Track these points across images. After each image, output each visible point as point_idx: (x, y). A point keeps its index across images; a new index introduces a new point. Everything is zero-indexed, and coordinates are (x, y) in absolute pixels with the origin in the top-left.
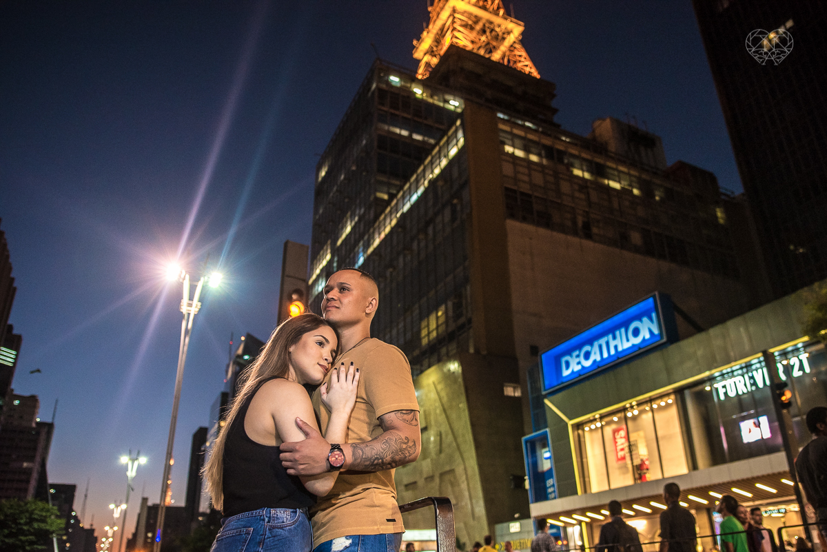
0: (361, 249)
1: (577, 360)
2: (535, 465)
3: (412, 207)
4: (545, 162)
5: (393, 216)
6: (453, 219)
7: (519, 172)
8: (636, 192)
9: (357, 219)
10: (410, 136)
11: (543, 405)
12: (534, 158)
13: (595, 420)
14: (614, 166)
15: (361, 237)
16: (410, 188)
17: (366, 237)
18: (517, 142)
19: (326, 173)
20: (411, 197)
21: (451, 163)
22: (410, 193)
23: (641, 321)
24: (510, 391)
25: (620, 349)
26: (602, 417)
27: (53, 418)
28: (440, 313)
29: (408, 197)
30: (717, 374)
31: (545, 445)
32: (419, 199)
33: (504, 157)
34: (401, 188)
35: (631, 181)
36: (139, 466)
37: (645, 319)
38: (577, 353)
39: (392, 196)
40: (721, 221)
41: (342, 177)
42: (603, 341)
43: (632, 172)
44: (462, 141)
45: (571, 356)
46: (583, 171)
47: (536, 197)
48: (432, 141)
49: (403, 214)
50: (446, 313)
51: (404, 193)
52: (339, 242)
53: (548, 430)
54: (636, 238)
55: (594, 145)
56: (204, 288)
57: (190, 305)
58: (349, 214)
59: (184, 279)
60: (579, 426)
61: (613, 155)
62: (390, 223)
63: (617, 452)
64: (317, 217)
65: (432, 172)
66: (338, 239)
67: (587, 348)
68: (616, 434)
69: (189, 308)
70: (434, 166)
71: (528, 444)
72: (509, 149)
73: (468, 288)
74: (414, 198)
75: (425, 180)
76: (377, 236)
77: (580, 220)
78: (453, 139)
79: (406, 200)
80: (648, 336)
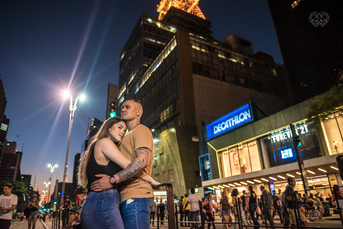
0: (138, 85)
1: (220, 127)
2: (204, 167)
3: (157, 69)
4: (207, 52)
5: (150, 73)
6: (173, 74)
7: (198, 56)
8: (242, 63)
9: (136, 74)
10: (156, 42)
11: (207, 144)
12: (203, 50)
13: (226, 150)
14: (234, 53)
15: (137, 81)
16: (156, 62)
17: (139, 81)
18: (197, 44)
19: (124, 56)
20: (156, 66)
21: (172, 52)
22: (156, 64)
23: (244, 113)
24: (194, 139)
25: (236, 123)
26: (229, 149)
27: (22, 150)
28: (168, 110)
29: (155, 66)
30: (272, 133)
31: (207, 160)
32: (160, 66)
33: (192, 50)
34: (153, 62)
35: (241, 59)
36: (55, 168)
37: (245, 112)
38: (219, 125)
39: (149, 65)
40: (275, 74)
41: (130, 58)
42: (229, 120)
43: (241, 56)
44: (176, 44)
45: (217, 126)
46: (222, 55)
47: (204, 65)
48: (164, 44)
49: (153, 72)
50: (170, 110)
51: (154, 64)
52: (129, 83)
53: (208, 154)
54: (242, 81)
55: (226, 46)
56: (78, 101)
57: (73, 107)
58: (133, 72)
59: (70, 98)
60: (220, 152)
61: (233, 49)
62: (148, 76)
63: (235, 162)
64: (121, 73)
65: (164, 56)
66: (129, 82)
67: (223, 123)
68: (234, 155)
69: (73, 109)
70: (165, 54)
71: (201, 159)
72: (194, 47)
73: (178, 100)
74: (158, 66)
75: (162, 59)
76: (143, 80)
77: (221, 74)
78: (172, 44)
79: (154, 67)
80: (246, 118)
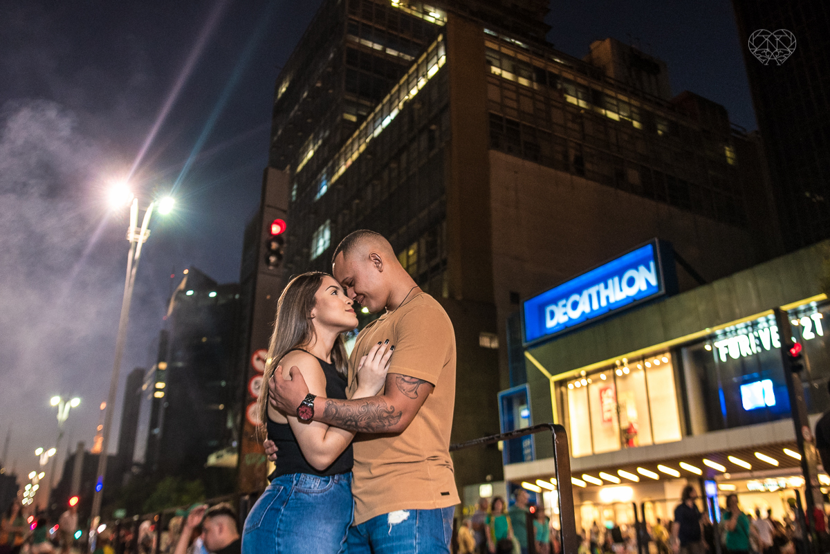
0: (324, 177)
1: (564, 310)
2: (511, 423)
3: (384, 131)
4: (535, 86)
5: (362, 141)
6: (431, 147)
7: (506, 97)
8: (636, 124)
9: (320, 142)
10: (384, 50)
11: (524, 358)
12: (524, 82)
13: (580, 377)
14: (613, 94)
15: (325, 163)
16: (382, 109)
17: (330, 164)
18: (506, 63)
19: (287, 89)
20: (383, 121)
21: (430, 83)
22: (382, 116)
23: (637, 270)
24: (486, 342)
25: (612, 300)
26: (588, 374)
28: (411, 252)
29: (380, 120)
30: (718, 332)
31: (523, 401)
32: (393, 122)
33: (490, 79)
34: (372, 109)
35: (632, 112)
36: (71, 408)
37: (642, 268)
38: (563, 302)
39: (361, 119)
40: (730, 161)
41: (305, 94)
42: (593, 291)
43: (633, 102)
44: (443, 60)
45: (556, 304)
46: (578, 98)
47: (524, 125)
48: (408, 57)
49: (373, 139)
50: (418, 252)
51: (375, 115)
52: (300, 168)
53: (527, 386)
54: (634, 176)
55: (592, 70)
56: (153, 214)
57: (138, 233)
58: (311, 137)
59: (132, 203)
60: (562, 383)
61: (612, 82)
62: (358, 149)
63: (603, 414)
64: (275, 138)
65: (408, 93)
66: (298, 165)
67: (575, 297)
68: (603, 393)
69: (137, 236)
70: (410, 86)
71: (505, 402)
72: (495, 70)
73: (444, 224)
74: (387, 121)
75: (399, 102)
76: (342, 162)
77: (572, 154)
78: (433, 57)
79: (377, 124)
80: (644, 287)
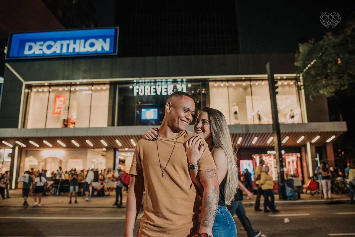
1: (41, 47)
11: (4, 66)
13: (44, 86)
23: (97, 40)
26: (50, 86)
30: (135, 81)
37: (101, 40)
38: (42, 43)
42: (65, 43)
45: (36, 43)
63: (55, 109)
67: (51, 43)
68: (57, 99)
80: (99, 49)
